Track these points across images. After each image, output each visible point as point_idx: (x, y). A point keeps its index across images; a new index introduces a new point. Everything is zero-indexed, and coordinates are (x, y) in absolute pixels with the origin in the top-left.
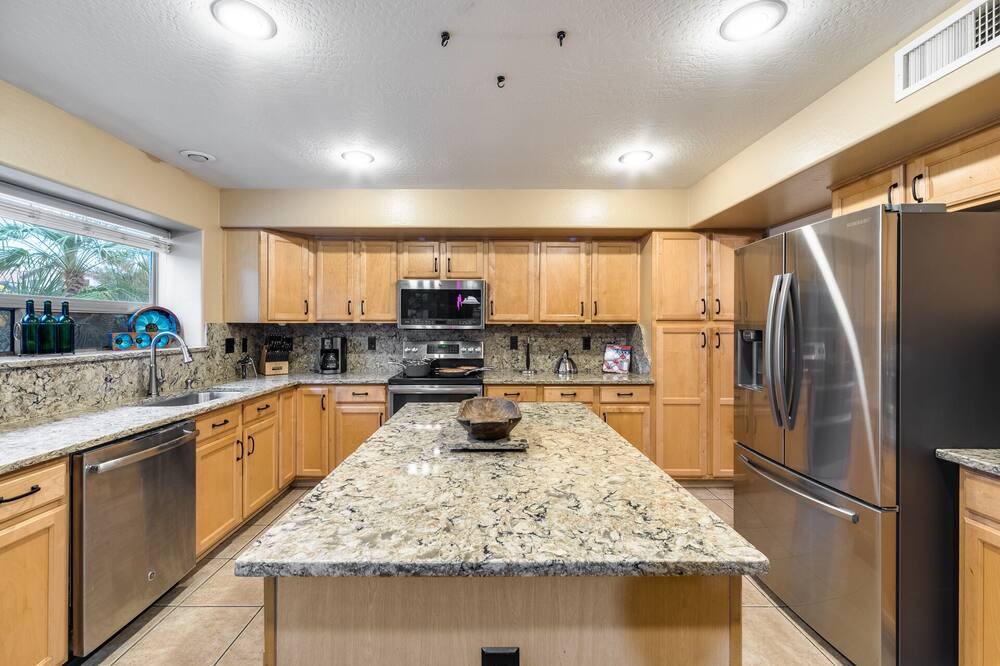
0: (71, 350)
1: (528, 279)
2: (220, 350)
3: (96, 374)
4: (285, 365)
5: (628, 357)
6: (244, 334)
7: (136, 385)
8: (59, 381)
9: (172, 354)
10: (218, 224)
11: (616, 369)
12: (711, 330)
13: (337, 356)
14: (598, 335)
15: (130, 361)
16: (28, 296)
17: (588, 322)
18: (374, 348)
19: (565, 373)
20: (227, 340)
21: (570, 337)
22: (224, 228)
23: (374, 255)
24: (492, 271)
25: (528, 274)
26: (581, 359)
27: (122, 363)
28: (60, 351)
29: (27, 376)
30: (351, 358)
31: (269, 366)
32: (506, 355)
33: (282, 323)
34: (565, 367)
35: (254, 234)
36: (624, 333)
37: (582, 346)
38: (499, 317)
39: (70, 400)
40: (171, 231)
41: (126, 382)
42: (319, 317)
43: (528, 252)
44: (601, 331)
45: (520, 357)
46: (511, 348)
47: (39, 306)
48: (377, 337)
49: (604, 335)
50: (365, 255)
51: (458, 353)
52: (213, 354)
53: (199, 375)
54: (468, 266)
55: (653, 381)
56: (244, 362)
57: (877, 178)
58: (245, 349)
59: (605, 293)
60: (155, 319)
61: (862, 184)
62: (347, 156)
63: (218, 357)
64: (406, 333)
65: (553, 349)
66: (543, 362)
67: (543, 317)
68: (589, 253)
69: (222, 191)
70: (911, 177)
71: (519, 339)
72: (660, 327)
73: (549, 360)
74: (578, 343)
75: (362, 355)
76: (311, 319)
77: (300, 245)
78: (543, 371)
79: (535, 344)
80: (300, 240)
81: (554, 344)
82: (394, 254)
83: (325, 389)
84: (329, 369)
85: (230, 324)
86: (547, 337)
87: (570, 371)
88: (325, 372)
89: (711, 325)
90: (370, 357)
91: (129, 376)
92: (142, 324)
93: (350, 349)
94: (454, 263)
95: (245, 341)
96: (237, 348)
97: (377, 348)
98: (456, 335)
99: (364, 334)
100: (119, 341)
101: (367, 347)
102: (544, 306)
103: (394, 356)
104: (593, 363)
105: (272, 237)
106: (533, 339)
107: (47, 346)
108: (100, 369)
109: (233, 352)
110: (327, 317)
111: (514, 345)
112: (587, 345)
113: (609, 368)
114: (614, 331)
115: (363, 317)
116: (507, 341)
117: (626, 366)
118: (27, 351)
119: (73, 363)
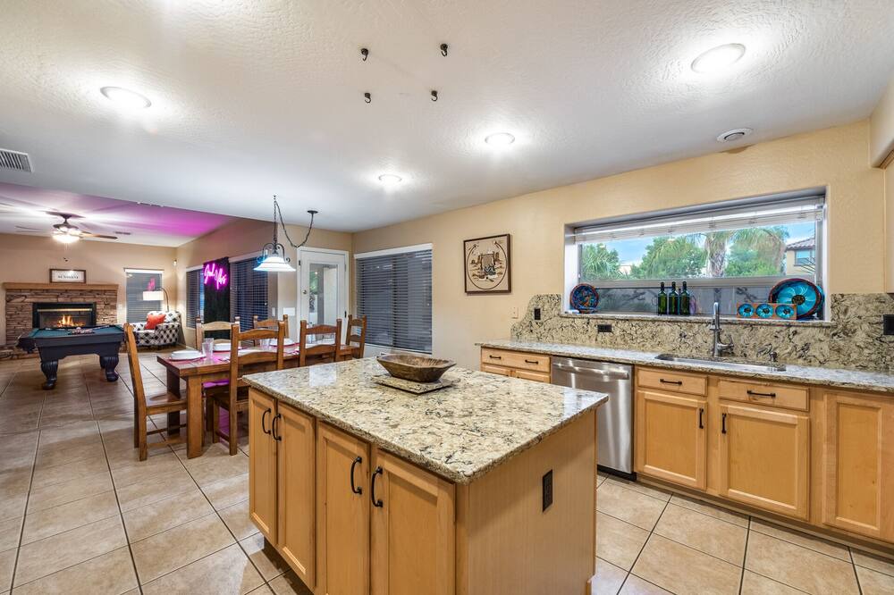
3: (672, 330)
8: (645, 330)
9: (762, 325)
10: (868, 164)
15: (704, 325)
16: (674, 279)
20: (888, 317)
22: (877, 167)
27: (697, 326)
29: (627, 324)
39: (653, 343)
41: (700, 340)
47: (679, 285)
60: (802, 290)
69: (871, 119)
91: (703, 336)
92: (789, 296)
108: (676, 327)
119: (654, 321)
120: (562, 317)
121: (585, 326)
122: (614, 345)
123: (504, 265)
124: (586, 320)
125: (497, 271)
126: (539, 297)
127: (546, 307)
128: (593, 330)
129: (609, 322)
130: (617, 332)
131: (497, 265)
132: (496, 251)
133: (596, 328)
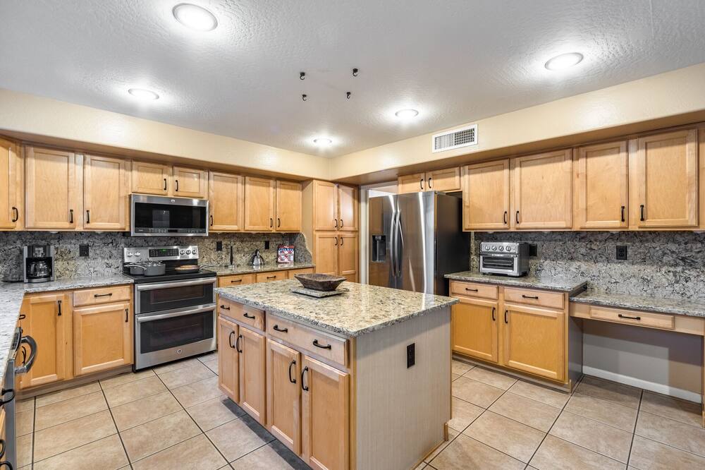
1: (237, 201)
5: (293, 253)
11: (286, 260)
12: (339, 236)
13: (50, 264)
14: (274, 240)
18: (88, 255)
19: (257, 265)
21: (257, 241)
24: (211, 193)
25: (237, 197)
26: (266, 255)
32: (213, 255)
34: (258, 261)
36: (291, 238)
37: (264, 247)
43: (237, 183)
44: (275, 237)
45: (223, 256)
46: (217, 250)
48: (91, 244)
49: (277, 239)
54: (193, 188)
55: (314, 265)
57: (416, 176)
59: (284, 213)
61: (410, 177)
65: (246, 250)
66: (241, 259)
67: (247, 228)
68: (275, 187)
70: (427, 178)
71: (224, 243)
72: (318, 234)
73: (244, 258)
74: (262, 245)
75: (73, 262)
76: (18, 227)
78: (240, 265)
79: (234, 247)
81: (247, 246)
83: (62, 295)
84: (40, 277)
86: (242, 242)
87: (261, 264)
88: (35, 280)
89: (338, 233)
90: (82, 263)
93: (56, 257)
94: (181, 185)
97: (90, 254)
98: (173, 240)
99: (73, 241)
101: (78, 254)
102: (247, 220)
103: (110, 261)
104: (271, 258)
106: (233, 243)
111: (219, 247)
112: (267, 247)
113: (282, 260)
114: (283, 237)
115: (87, 226)
116: (214, 245)
117: (292, 258)
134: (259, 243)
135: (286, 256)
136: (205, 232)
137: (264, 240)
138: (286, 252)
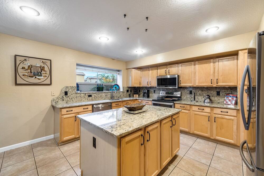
0: (103, 91)
1: (192, 73)
2: (126, 92)
3: (104, 95)
4: (137, 95)
5: (235, 99)
6: (131, 89)
7: (110, 97)
10: (125, 68)
11: (229, 103)
13: (146, 94)
14: (223, 90)
17: (215, 86)
19: (207, 103)
20: (127, 90)
22: (126, 69)
23: (152, 71)
24: (180, 72)
26: (215, 99)
27: (108, 93)
28: (102, 91)
30: (150, 95)
31: (135, 95)
32: (188, 96)
33: (136, 87)
34: (207, 101)
35: (130, 69)
38: (182, 85)
40: (119, 71)
42: (143, 85)
43: (192, 65)
44: (224, 89)
45: (193, 97)
46: (190, 94)
48: (155, 90)
49: (226, 90)
50: (151, 71)
51: (173, 94)
52: (124, 92)
53: (121, 96)
54: (174, 71)
56: (130, 94)
58: (131, 92)
59: (222, 76)
60: (116, 86)
62: (137, 52)
63: (125, 93)
64: (162, 89)
65: (205, 95)
67: (197, 85)
68: (215, 63)
69: (126, 62)
71: (193, 91)
73: (203, 98)
74: (215, 93)
75: (152, 94)
76: (141, 86)
77: (139, 70)
78: (201, 101)
79: (198, 93)
80: (139, 69)
81: (205, 93)
82: (156, 70)
83: (141, 101)
85: (128, 87)
86: (202, 91)
87: (209, 102)
88: (144, 97)
90: (154, 94)
91: (109, 96)
93: (150, 92)
94: (170, 71)
95: (131, 90)
96: (129, 92)
97: (156, 92)
99: (153, 89)
100: (110, 90)
101: (153, 92)
102: (197, 81)
103: (159, 95)
104: (221, 100)
105: (134, 70)
106: (197, 91)
107: (100, 90)
109: (128, 92)
110: (144, 85)
112: (218, 94)
113: (226, 102)
114: (231, 89)
115: (150, 85)
116: (189, 92)
117: (234, 102)
118: (98, 91)
119: (101, 93)
120: (76, 94)
121: (84, 96)
122: (92, 100)
123: (48, 72)
124: (84, 94)
125: (43, 75)
126: (67, 87)
127: (70, 91)
128: (87, 97)
129: (91, 94)
130: (93, 96)
131: (43, 72)
132: (43, 65)
133: (88, 96)
134: (212, 92)
135: (230, 100)
136: (176, 87)
137: (216, 91)
138: (230, 98)
